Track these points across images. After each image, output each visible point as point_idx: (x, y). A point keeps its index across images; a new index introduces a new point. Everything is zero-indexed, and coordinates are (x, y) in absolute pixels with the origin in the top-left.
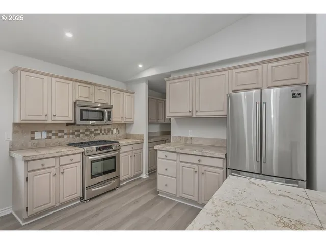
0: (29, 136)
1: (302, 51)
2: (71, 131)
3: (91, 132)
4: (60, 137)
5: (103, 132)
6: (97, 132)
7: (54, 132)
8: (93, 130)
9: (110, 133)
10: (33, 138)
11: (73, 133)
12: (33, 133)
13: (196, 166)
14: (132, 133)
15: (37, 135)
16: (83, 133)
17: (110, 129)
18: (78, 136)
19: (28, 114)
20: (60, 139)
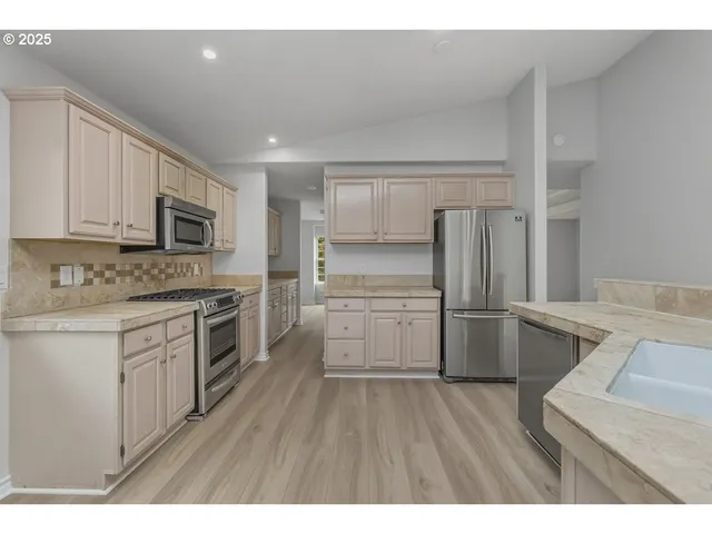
0: (48, 278)
1: (499, 170)
2: (128, 268)
3: (161, 271)
4: (108, 281)
5: (179, 270)
6: (171, 271)
7: (96, 268)
8: (163, 266)
9: (190, 274)
10: (55, 284)
11: (131, 273)
12: (55, 269)
13: (398, 314)
14: (228, 273)
15: (65, 277)
16: (147, 272)
17: (189, 264)
18: (139, 279)
19: (83, 218)
20: (108, 286)
